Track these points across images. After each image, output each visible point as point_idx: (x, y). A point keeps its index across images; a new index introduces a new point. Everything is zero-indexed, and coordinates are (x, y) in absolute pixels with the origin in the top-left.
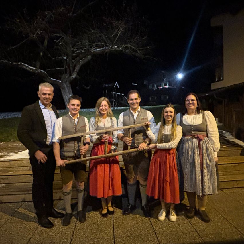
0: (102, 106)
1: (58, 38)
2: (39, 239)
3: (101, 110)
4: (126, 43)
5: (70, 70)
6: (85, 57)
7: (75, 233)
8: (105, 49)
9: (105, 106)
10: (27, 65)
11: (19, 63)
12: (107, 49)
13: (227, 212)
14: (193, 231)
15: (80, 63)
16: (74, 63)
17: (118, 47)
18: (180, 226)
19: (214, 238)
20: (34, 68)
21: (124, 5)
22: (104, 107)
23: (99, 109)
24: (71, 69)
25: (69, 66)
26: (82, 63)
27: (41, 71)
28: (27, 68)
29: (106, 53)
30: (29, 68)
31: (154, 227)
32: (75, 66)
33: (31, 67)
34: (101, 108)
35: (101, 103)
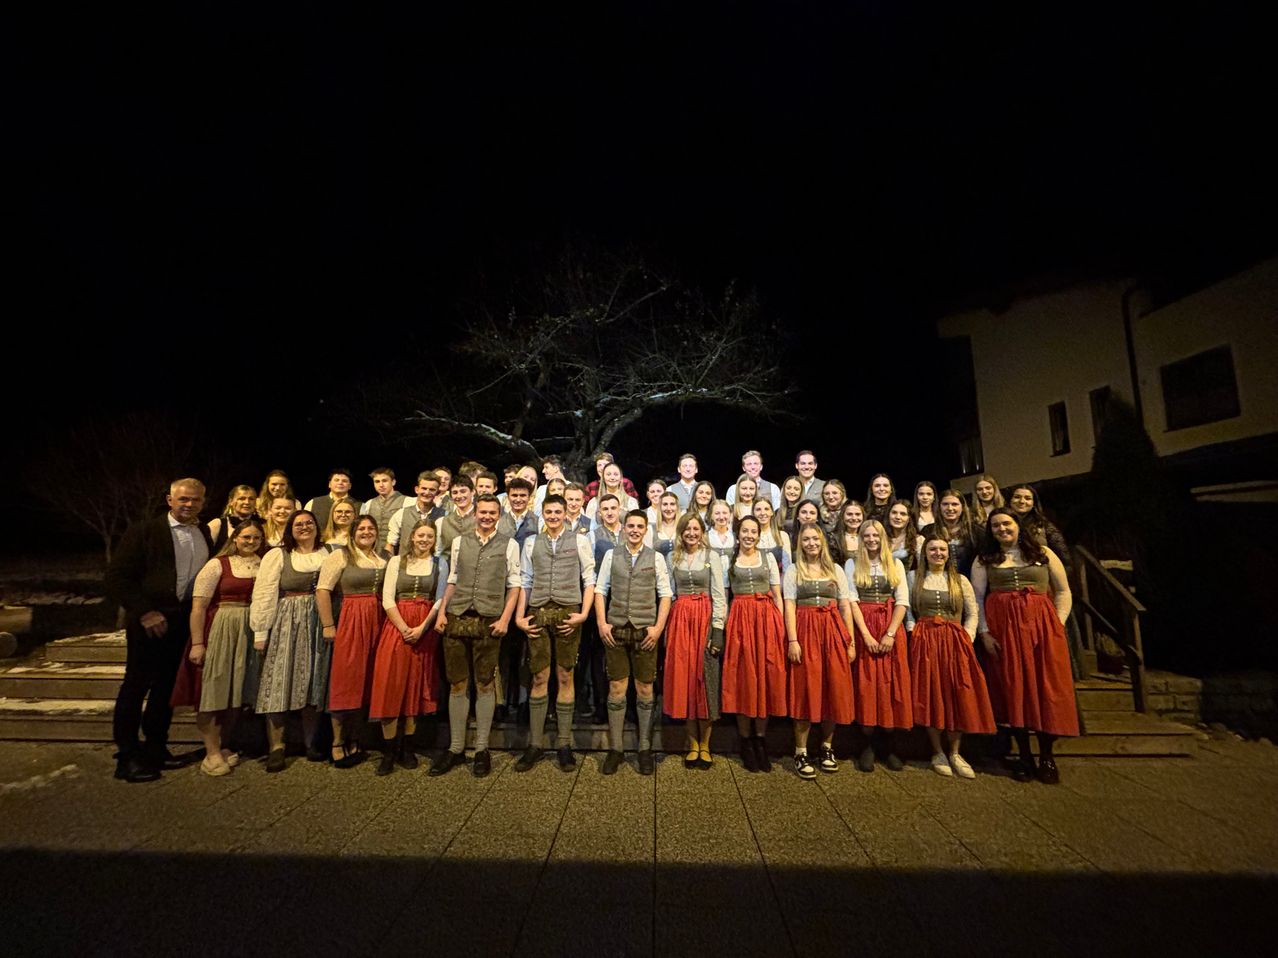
0: (690, 529)
1: (575, 372)
2: (578, 827)
3: (687, 536)
4: (731, 382)
5: (588, 441)
6: (625, 412)
7: (658, 822)
8: (677, 394)
9: (695, 529)
10: (493, 430)
11: (476, 425)
12: (682, 394)
13: (1036, 808)
14: (955, 844)
15: (614, 426)
16: (599, 426)
17: (709, 390)
18: (917, 828)
19: (1013, 864)
20: (510, 437)
21: (728, 299)
22: (693, 532)
23: (682, 534)
24: (592, 439)
25: (586, 433)
26: (617, 425)
27: (523, 444)
28: (494, 437)
29: (680, 405)
30: (498, 435)
31: (850, 826)
32: (601, 432)
33: (502, 435)
34: (687, 532)
35: (688, 523)
